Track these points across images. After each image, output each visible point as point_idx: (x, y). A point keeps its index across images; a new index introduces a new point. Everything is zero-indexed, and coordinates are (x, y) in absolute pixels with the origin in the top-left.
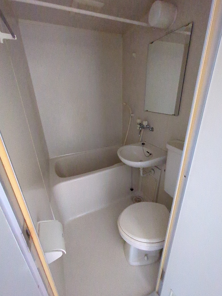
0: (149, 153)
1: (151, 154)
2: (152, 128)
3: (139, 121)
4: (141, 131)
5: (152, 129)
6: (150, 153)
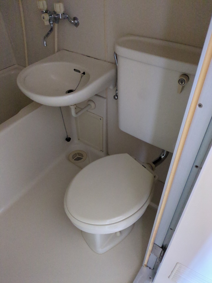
0: (79, 72)
1: (84, 73)
2: (76, 18)
3: (43, 5)
4: (52, 28)
6: (82, 72)
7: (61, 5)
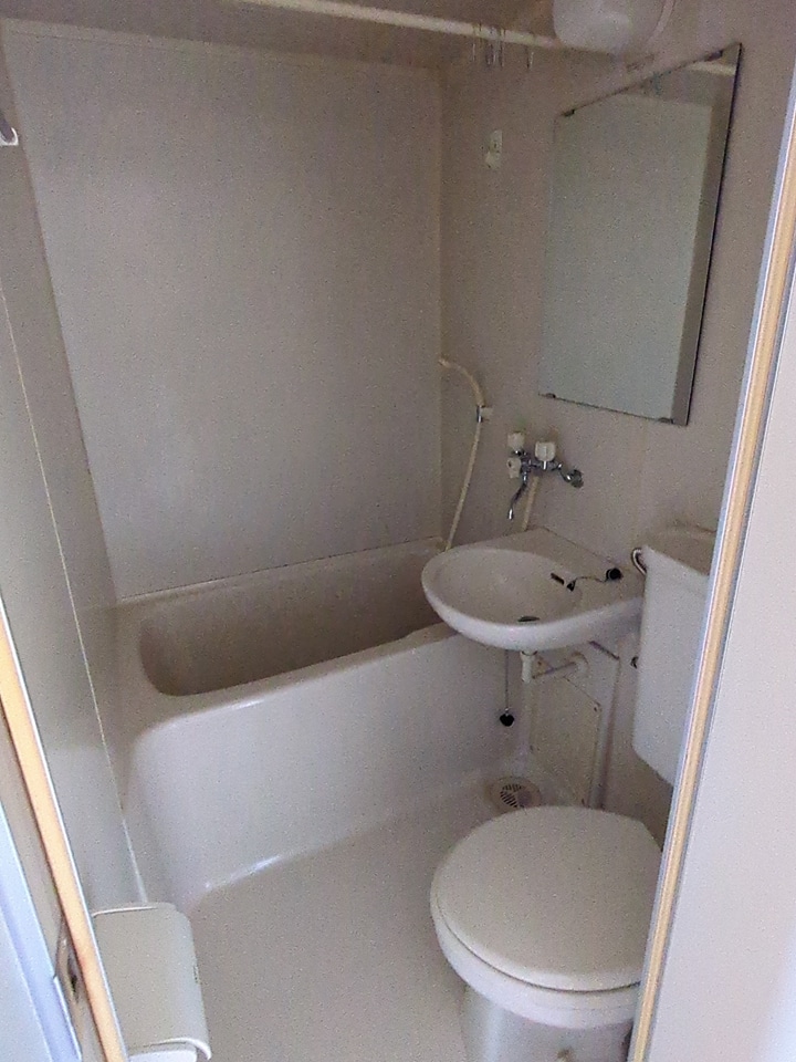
7: (552, 446)
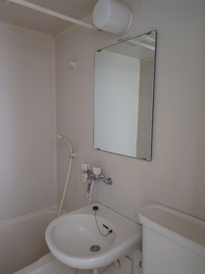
2: (110, 179)
3: (85, 167)
4: (90, 185)
5: (109, 181)
6: (110, 229)
